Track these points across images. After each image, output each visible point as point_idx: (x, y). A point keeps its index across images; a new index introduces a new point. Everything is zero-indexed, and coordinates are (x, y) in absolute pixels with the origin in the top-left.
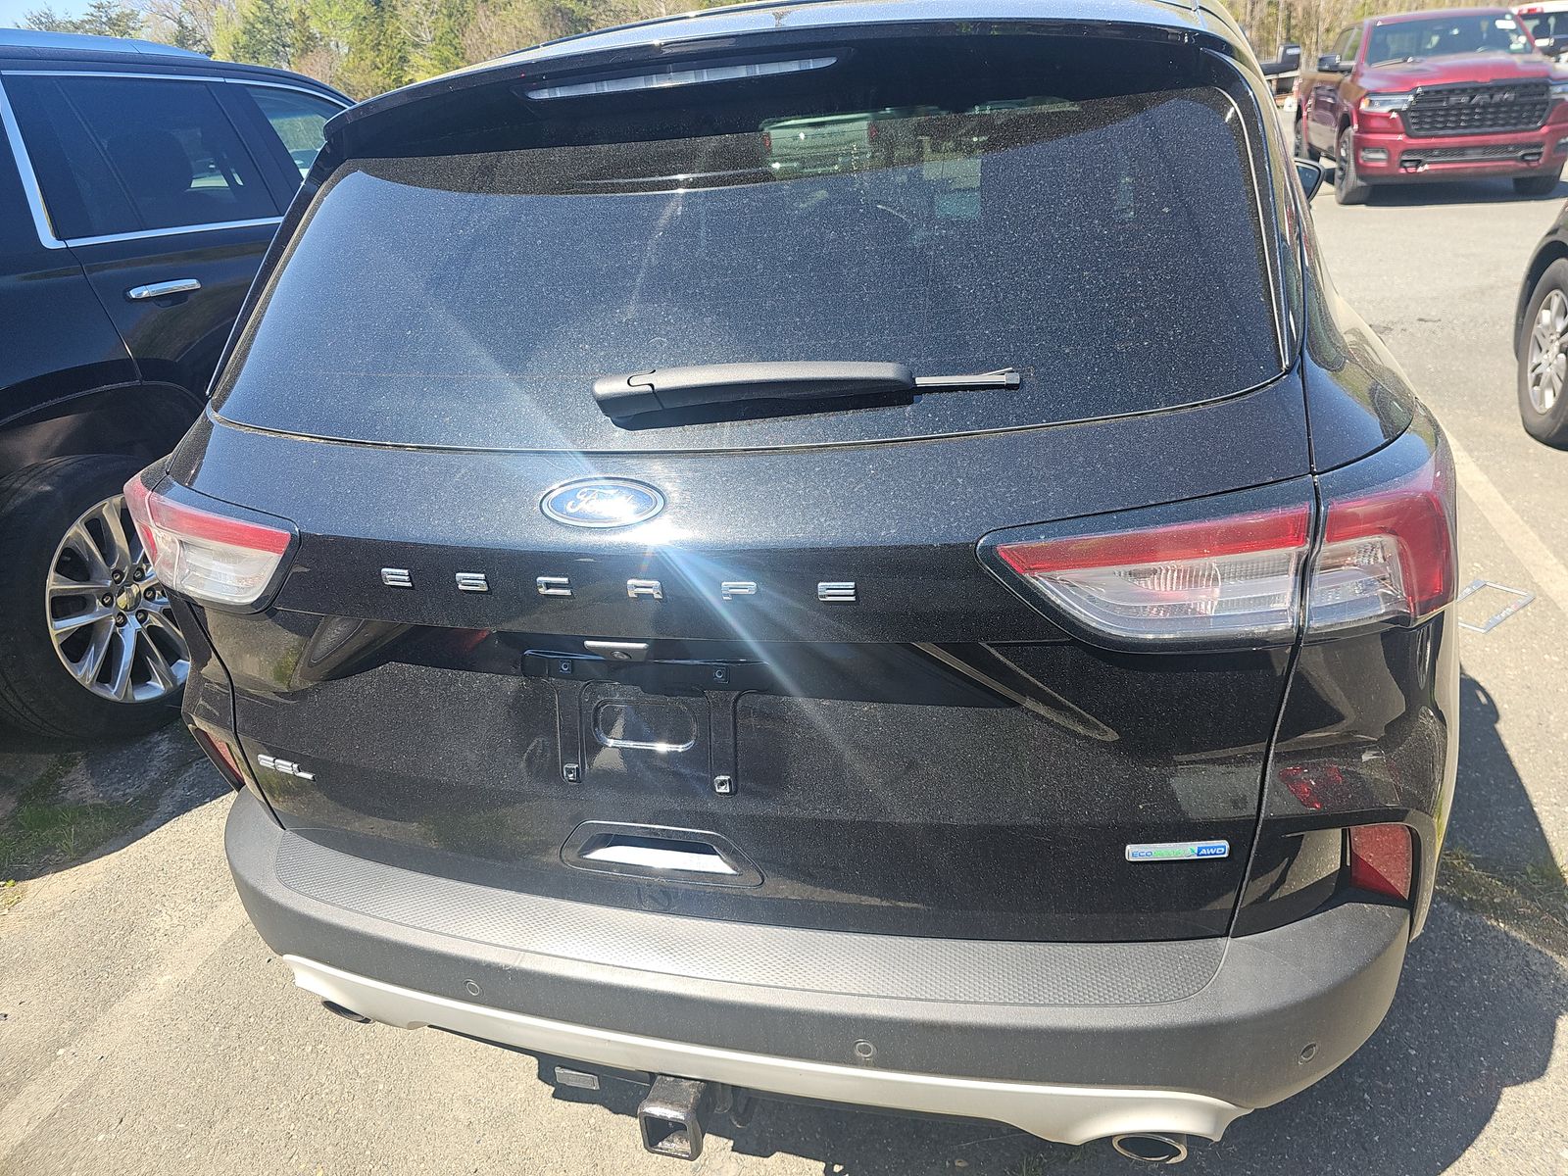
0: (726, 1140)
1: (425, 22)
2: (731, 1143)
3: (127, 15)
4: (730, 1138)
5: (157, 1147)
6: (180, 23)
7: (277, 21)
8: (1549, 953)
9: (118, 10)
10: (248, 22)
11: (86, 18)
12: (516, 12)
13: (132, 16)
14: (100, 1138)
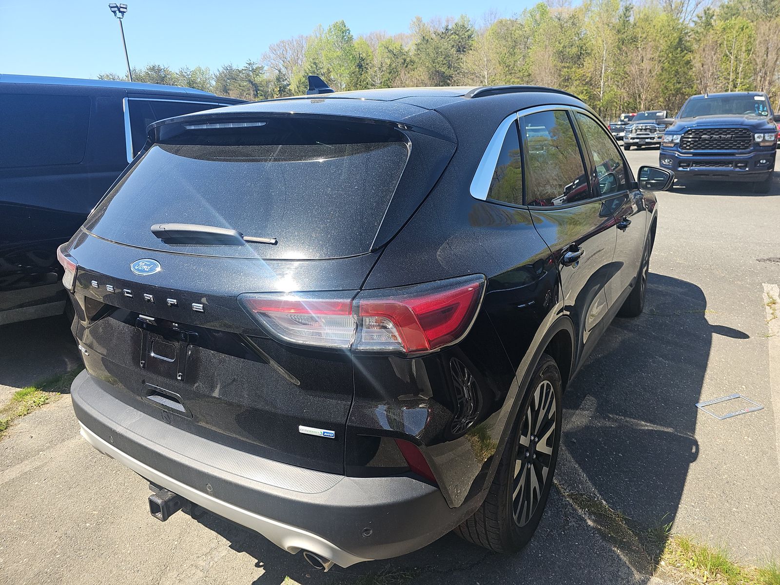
0: (229, 542)
1: (378, 75)
2: (230, 544)
3: (260, 68)
4: (231, 542)
5: (50, 491)
6: (279, 71)
7: (318, 73)
8: (633, 569)
9: (257, 66)
10: (306, 73)
11: (244, 68)
12: (418, 72)
13: (262, 68)
14: (36, 483)
